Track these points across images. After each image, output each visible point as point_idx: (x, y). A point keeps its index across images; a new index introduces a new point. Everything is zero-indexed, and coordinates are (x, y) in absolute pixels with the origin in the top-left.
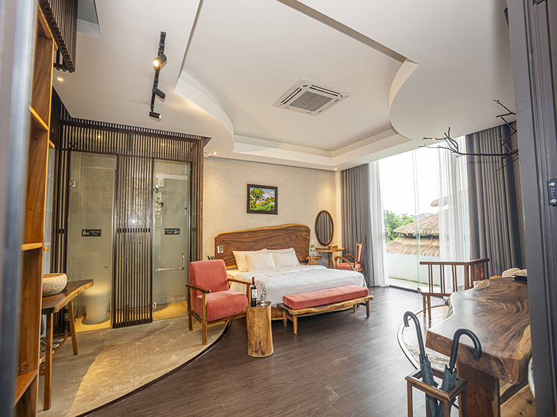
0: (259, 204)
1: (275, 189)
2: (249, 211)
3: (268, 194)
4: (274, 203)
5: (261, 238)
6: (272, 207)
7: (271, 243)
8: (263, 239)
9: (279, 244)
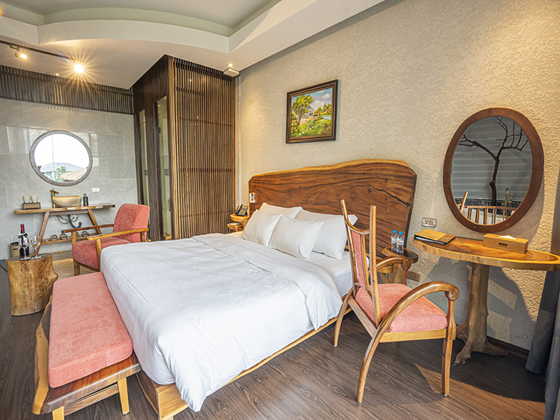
0: (304, 125)
1: (333, 85)
2: (289, 139)
3: (321, 101)
4: (329, 118)
5: (298, 186)
6: (326, 126)
7: (313, 199)
8: (300, 188)
9: (328, 203)
